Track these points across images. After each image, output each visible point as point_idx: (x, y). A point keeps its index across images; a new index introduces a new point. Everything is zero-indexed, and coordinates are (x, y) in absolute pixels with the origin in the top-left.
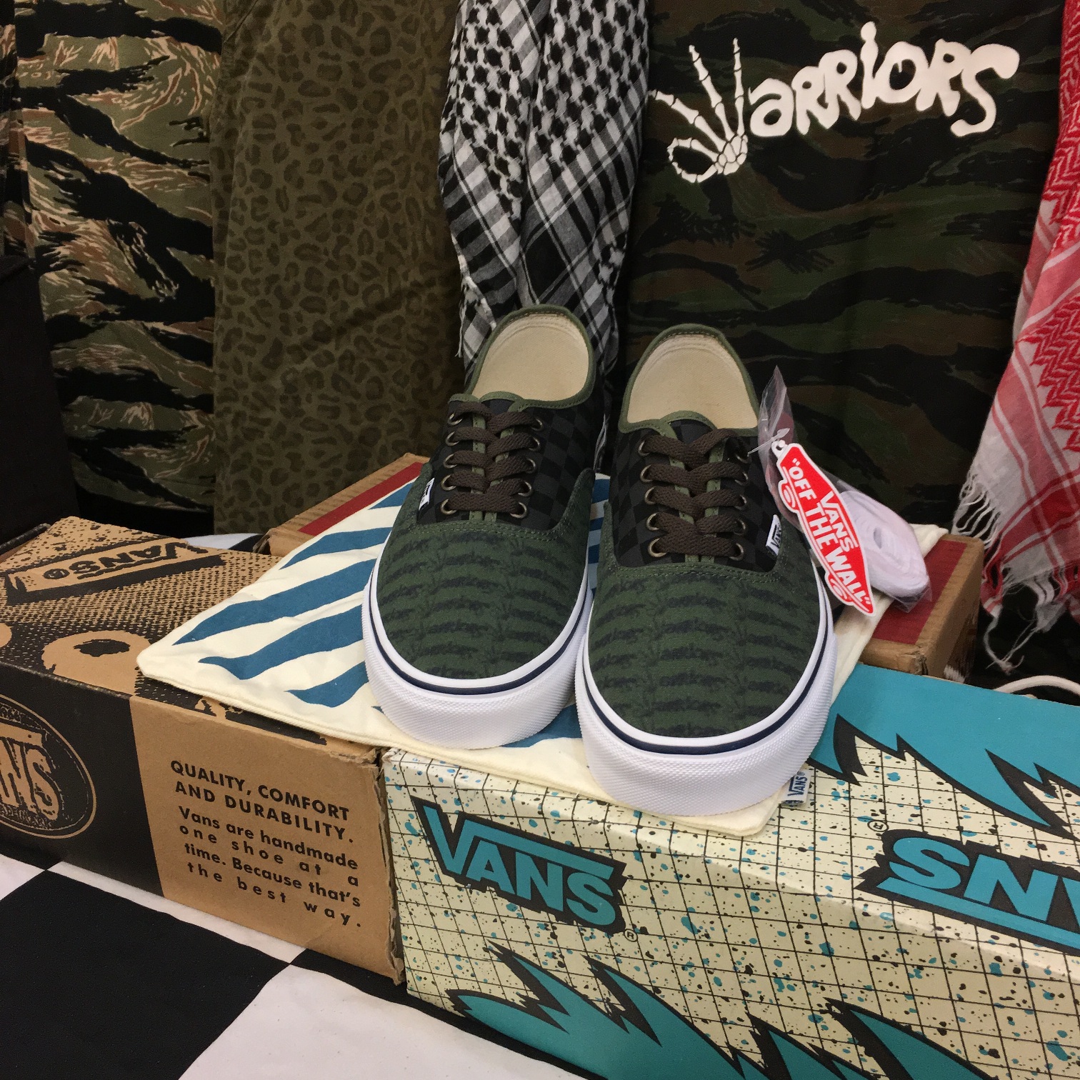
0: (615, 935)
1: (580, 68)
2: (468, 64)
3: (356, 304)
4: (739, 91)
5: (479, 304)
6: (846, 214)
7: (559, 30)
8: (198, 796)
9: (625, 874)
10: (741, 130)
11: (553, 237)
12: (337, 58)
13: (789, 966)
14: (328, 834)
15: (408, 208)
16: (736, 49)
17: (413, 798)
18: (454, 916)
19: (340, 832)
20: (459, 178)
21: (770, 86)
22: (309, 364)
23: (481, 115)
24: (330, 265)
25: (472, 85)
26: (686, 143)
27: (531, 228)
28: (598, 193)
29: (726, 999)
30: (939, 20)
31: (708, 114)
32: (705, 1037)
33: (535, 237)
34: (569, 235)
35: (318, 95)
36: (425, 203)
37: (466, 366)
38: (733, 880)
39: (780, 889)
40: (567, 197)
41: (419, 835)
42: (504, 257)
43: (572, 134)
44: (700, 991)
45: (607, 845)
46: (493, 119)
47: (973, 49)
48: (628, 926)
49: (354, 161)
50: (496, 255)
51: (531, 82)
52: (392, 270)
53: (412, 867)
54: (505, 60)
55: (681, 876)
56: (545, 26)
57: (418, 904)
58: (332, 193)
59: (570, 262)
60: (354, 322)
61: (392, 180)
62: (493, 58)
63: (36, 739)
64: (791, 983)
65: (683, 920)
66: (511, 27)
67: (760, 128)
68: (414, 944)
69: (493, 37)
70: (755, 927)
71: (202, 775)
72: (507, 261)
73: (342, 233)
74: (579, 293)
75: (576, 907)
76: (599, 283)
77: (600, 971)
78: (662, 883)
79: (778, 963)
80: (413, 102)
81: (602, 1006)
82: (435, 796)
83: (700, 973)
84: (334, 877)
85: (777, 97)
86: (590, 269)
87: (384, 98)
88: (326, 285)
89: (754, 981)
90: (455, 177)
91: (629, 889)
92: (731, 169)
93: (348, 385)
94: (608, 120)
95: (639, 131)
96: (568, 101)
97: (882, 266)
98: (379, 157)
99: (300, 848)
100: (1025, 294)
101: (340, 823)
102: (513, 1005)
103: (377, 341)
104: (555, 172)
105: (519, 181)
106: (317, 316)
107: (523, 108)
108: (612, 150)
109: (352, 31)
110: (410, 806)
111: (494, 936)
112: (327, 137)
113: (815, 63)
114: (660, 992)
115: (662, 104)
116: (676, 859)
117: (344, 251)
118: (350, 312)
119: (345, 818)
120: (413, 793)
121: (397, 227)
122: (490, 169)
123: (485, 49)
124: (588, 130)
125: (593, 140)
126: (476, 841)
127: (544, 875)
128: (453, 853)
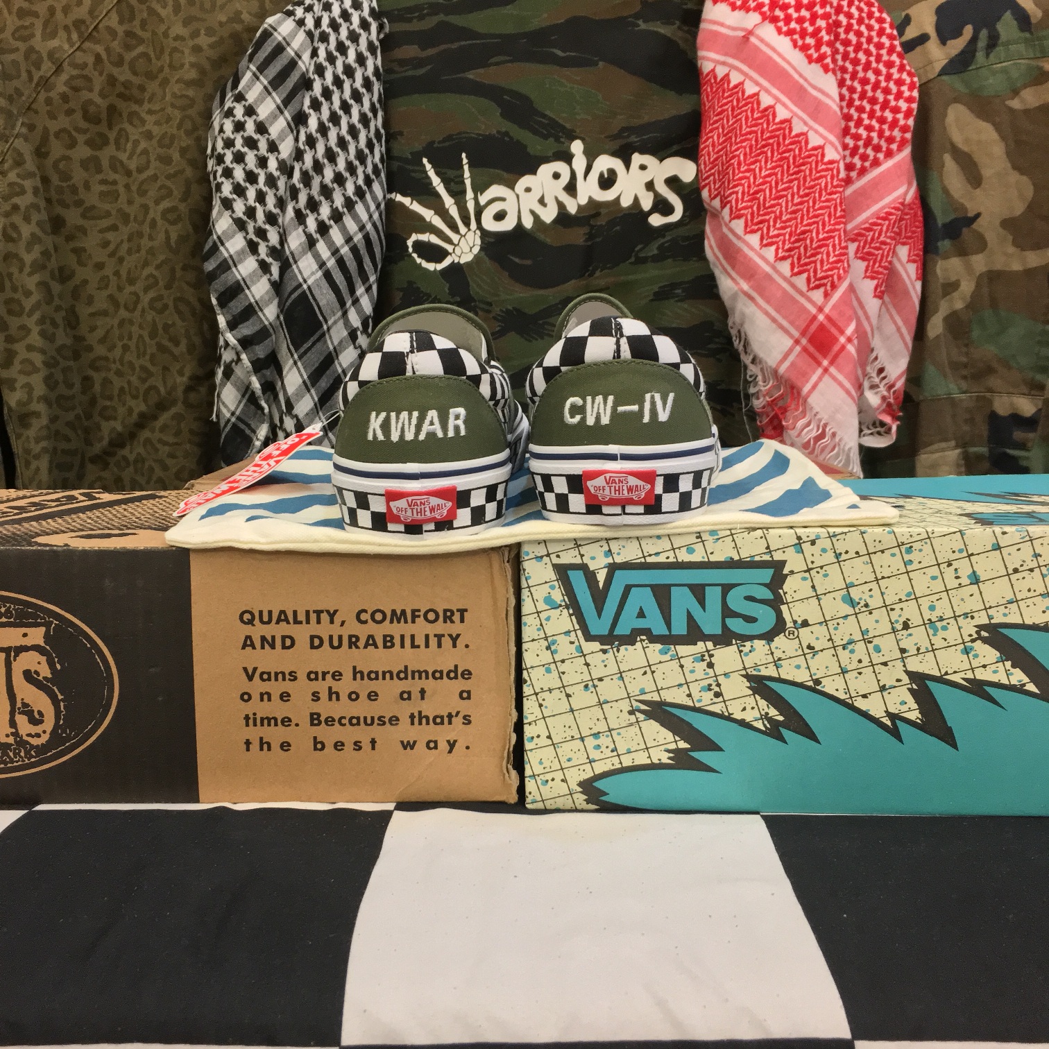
0: (776, 639)
1: (331, 156)
2: (226, 151)
4: (470, 194)
5: (239, 360)
7: (313, 123)
8: (273, 646)
9: (786, 571)
10: (473, 226)
11: (310, 297)
13: (943, 608)
14: (439, 646)
16: (465, 161)
17: (555, 566)
18: (595, 686)
19: (454, 639)
20: (219, 244)
21: (496, 190)
23: (239, 191)
25: (231, 166)
26: (424, 237)
27: (289, 289)
28: (352, 265)
29: (885, 664)
30: (633, 139)
32: (865, 715)
33: (293, 297)
34: (325, 297)
37: (222, 425)
38: (888, 541)
39: (931, 536)
40: (322, 265)
41: (560, 606)
42: (264, 315)
43: (325, 211)
44: (861, 665)
45: (768, 548)
46: (251, 193)
47: (661, 160)
48: (789, 624)
50: (256, 313)
51: (288, 163)
53: (548, 648)
54: (263, 145)
55: (840, 554)
56: (300, 119)
59: (326, 322)
62: (251, 143)
64: (944, 623)
65: (844, 599)
66: (267, 118)
67: (490, 225)
68: (544, 741)
69: (250, 127)
70: (910, 580)
71: (283, 617)
72: (267, 319)
74: (334, 354)
75: (735, 625)
77: (760, 685)
78: (821, 567)
79: (932, 608)
81: (759, 725)
82: (582, 556)
83: (860, 647)
84: (443, 697)
86: (344, 332)
89: (910, 635)
90: (215, 243)
91: (790, 586)
92: (467, 259)
94: (357, 202)
96: (321, 182)
99: (404, 674)
101: (455, 628)
102: (661, 766)
104: (311, 243)
105: (278, 247)
107: (281, 183)
108: (362, 228)
110: (551, 575)
111: (643, 692)
114: (820, 683)
115: (402, 204)
116: (834, 540)
119: (462, 621)
120: (556, 561)
122: (249, 237)
123: (242, 136)
124: (340, 209)
125: (344, 218)
126: (628, 589)
127: (702, 603)
128: (599, 612)
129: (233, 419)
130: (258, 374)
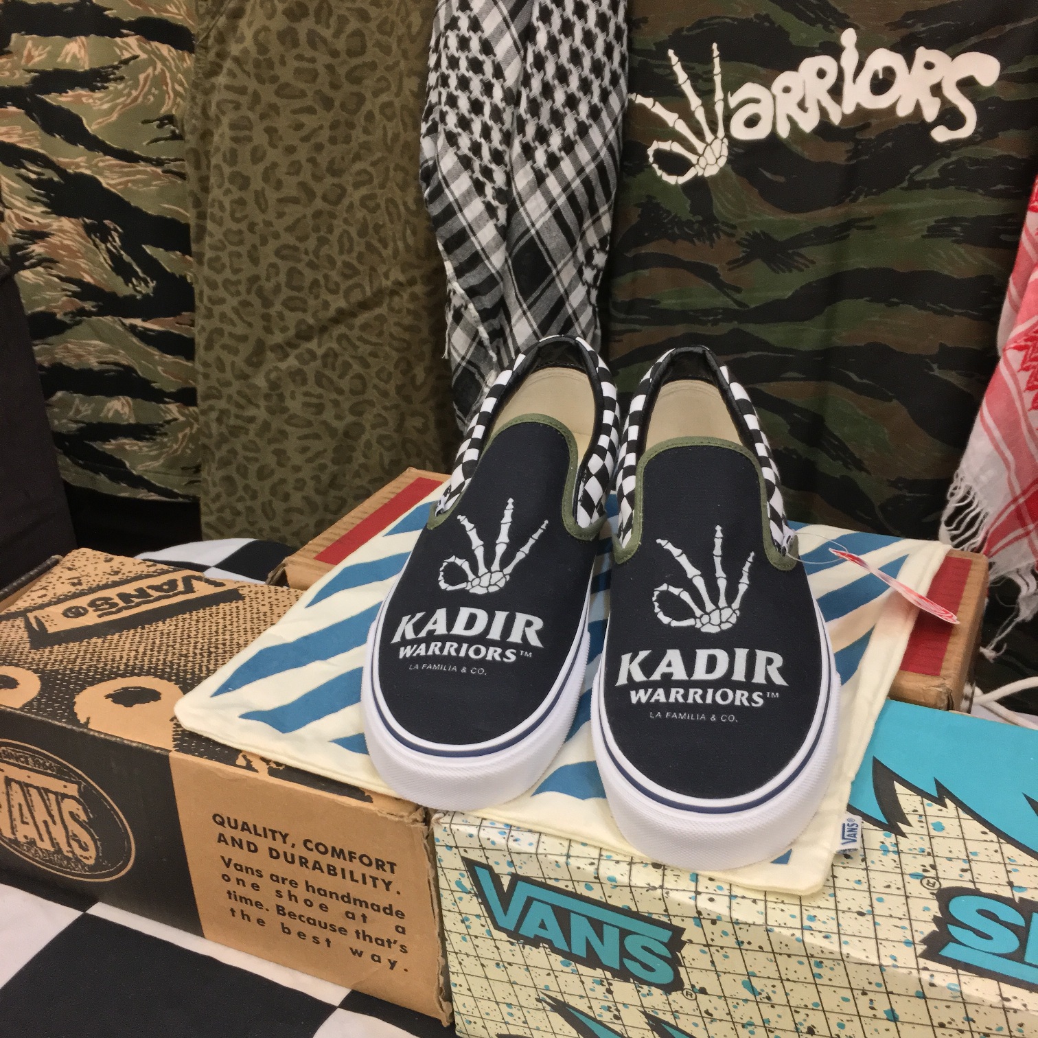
0: (673, 993)
1: (562, 75)
2: (450, 72)
3: (338, 303)
4: (719, 94)
5: (466, 307)
6: (827, 216)
7: (542, 38)
8: (241, 846)
9: (684, 938)
10: (721, 132)
11: (538, 243)
12: (313, 60)
13: (852, 1029)
14: (375, 886)
15: (387, 208)
16: (716, 53)
17: (464, 859)
18: (506, 968)
19: (388, 885)
20: (444, 186)
21: (749, 90)
22: (292, 362)
23: (464, 123)
24: (311, 265)
25: (455, 93)
26: (666, 146)
27: (517, 235)
28: (582, 198)
30: (919, 28)
31: (688, 116)
33: (522, 243)
34: (554, 240)
35: (293, 97)
36: (405, 204)
37: (453, 369)
38: (796, 948)
39: (845, 959)
40: (552, 203)
41: (470, 892)
42: (491, 263)
43: (556, 141)
45: (666, 910)
46: (477, 127)
47: (953, 57)
48: (687, 986)
49: (332, 162)
50: (482, 261)
51: (515, 91)
52: (373, 269)
53: (463, 921)
54: (488, 68)
55: (742, 942)
56: (528, 34)
57: (468, 955)
58: (311, 194)
59: (555, 265)
60: (336, 321)
61: (371, 180)
62: (476, 66)
63: (72, 789)
65: (744, 983)
66: (492, 35)
67: (740, 132)
68: (464, 990)
69: (475, 45)
70: (818, 992)
71: (245, 828)
72: (494, 267)
73: (322, 233)
74: (565, 297)
75: (633, 967)
76: (584, 284)
77: (657, 1025)
78: (722, 948)
79: (841, 1026)
80: (389, 104)
82: (487, 858)
83: (760, 1032)
84: (381, 926)
85: (757, 101)
86: (574, 271)
87: (361, 99)
88: (307, 284)
90: (440, 184)
91: (687, 952)
92: (712, 171)
93: (331, 382)
94: (591, 126)
95: (620, 135)
96: (551, 108)
97: (862, 266)
98: (357, 157)
99: (346, 898)
100: (1011, 301)
101: (387, 876)
103: (360, 339)
104: (540, 178)
105: (505, 188)
106: (300, 315)
107: (507, 117)
108: (595, 156)
109: (327, 33)
110: (461, 865)
111: (547, 988)
112: (305, 139)
113: (795, 68)
115: (642, 108)
116: (737, 927)
117: (325, 250)
118: (331, 312)
119: (392, 871)
120: (464, 854)
121: (377, 228)
122: (475, 176)
123: (467, 57)
124: (572, 137)
125: (576, 147)
126: (529, 901)
127: (600, 936)
128: (505, 911)
129: (464, 364)
130: (486, 324)
